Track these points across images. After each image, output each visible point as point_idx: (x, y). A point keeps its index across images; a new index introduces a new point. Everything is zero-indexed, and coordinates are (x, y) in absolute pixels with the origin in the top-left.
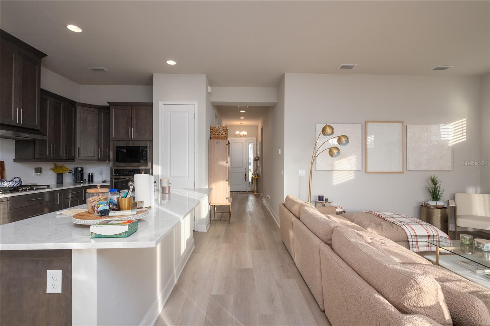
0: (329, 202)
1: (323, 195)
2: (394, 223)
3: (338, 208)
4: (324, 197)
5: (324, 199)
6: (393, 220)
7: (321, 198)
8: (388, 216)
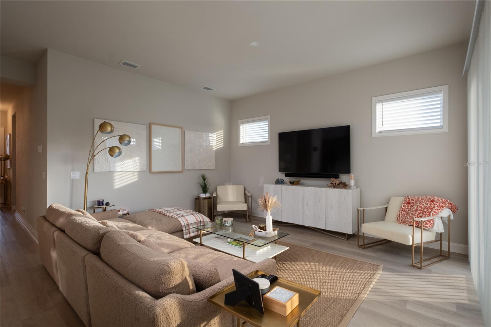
0: (110, 205)
1: (103, 199)
2: (172, 216)
3: (121, 211)
4: (104, 201)
5: (105, 203)
6: (172, 214)
7: (100, 203)
8: (168, 211)
